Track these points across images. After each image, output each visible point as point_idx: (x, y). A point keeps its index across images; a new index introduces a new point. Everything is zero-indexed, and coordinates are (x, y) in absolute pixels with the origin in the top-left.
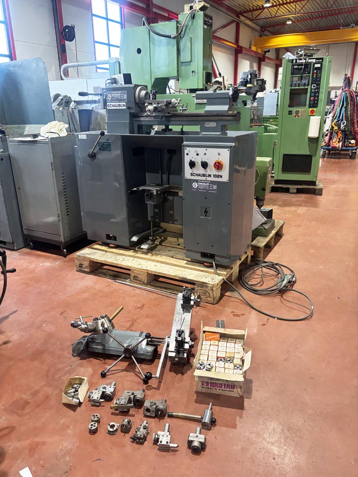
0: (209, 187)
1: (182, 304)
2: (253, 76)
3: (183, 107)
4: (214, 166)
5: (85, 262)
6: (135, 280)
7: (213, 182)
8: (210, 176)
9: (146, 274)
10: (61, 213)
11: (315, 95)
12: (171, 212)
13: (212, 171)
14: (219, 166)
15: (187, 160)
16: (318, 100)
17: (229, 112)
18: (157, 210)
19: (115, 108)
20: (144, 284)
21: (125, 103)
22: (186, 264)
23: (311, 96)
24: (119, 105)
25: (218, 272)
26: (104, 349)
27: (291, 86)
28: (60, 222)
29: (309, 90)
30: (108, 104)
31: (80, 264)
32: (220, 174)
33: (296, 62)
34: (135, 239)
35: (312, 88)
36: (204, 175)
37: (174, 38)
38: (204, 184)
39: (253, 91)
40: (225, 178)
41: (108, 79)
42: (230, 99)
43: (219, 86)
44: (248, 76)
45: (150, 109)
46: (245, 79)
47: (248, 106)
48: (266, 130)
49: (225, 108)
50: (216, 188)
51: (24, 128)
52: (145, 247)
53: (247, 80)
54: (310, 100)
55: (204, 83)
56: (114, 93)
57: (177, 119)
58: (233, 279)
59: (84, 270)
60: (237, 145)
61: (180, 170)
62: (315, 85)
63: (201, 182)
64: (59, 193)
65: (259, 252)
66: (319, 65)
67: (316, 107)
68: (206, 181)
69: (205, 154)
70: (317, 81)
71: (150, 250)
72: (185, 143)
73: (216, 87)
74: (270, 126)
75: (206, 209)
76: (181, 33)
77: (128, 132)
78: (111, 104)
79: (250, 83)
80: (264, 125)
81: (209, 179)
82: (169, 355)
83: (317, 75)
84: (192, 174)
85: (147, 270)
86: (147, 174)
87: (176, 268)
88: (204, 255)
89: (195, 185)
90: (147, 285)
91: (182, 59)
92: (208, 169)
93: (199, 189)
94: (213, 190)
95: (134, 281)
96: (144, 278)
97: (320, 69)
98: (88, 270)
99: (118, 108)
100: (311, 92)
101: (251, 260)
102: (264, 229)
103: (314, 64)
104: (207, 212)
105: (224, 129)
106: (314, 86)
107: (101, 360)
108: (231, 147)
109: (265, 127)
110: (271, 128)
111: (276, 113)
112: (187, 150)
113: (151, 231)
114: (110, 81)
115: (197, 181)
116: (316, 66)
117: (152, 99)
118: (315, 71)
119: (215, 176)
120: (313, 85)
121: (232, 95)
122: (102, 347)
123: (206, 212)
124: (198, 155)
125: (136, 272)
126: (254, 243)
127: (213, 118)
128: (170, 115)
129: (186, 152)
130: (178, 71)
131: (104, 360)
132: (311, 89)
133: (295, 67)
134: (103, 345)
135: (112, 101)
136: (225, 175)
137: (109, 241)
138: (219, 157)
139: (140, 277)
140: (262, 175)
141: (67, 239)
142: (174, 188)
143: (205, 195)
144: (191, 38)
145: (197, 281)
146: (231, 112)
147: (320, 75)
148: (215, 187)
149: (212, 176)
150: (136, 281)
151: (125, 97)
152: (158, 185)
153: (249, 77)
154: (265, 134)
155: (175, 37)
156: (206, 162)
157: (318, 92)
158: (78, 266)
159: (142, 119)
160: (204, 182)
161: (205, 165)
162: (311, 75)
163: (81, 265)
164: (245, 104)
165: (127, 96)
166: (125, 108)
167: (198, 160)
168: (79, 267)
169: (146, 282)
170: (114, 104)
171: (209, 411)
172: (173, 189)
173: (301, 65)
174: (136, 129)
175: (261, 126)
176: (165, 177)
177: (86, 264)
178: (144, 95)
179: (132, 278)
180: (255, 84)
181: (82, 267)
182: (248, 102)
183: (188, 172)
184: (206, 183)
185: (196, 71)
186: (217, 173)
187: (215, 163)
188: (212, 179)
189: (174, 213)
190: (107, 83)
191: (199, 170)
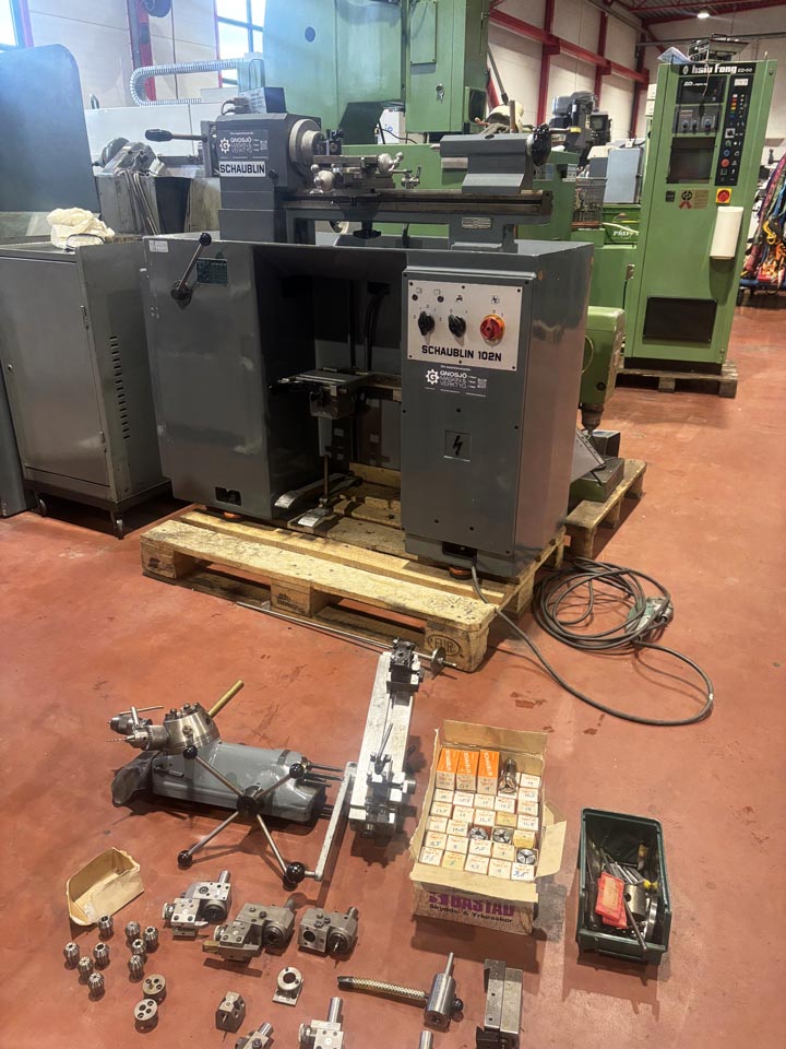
0: (468, 384)
1: (388, 683)
2: (583, 106)
3: (408, 177)
4: (482, 330)
5: (164, 556)
6: (282, 603)
7: (476, 371)
8: (470, 354)
9: (308, 591)
10: (110, 434)
11: (732, 154)
12: (374, 439)
13: (474, 341)
14: (492, 330)
15: (414, 311)
16: (737, 168)
17: (524, 192)
18: (339, 432)
19: (239, 174)
20: (302, 613)
21: (262, 163)
22: (406, 567)
23: (721, 157)
24: (250, 169)
25: (484, 591)
26: (191, 792)
27: (676, 130)
28: (108, 454)
29: (718, 143)
30: (221, 163)
31: (152, 559)
32: (496, 350)
33: (690, 72)
34: (284, 502)
35: (727, 136)
36: (456, 353)
38: (456, 374)
39: (580, 143)
40: (509, 362)
41: (227, 102)
42: (527, 155)
43: (502, 125)
44: (571, 106)
45: (323, 178)
46: (562, 114)
47: (570, 179)
48: (609, 239)
49: (515, 180)
50: (485, 387)
51: (28, 220)
52: (308, 522)
53: (569, 116)
54: (719, 166)
55: (467, 118)
56: (237, 137)
57: (393, 205)
58: (519, 609)
59: (162, 573)
60: (540, 278)
61: (396, 338)
62: (733, 130)
63: (448, 370)
64: (106, 385)
65: (585, 541)
66: (743, 82)
67: (734, 183)
68: (459, 369)
69: (460, 299)
70: (738, 120)
71: (320, 531)
72: (410, 268)
73: (495, 130)
74: (619, 229)
75: (458, 437)
77: (272, 238)
78: (229, 163)
79: (576, 125)
80: (603, 226)
81: (467, 362)
82: (350, 816)
83: (738, 107)
84: (425, 349)
85: (310, 582)
86: (318, 343)
87: (382, 578)
88: (449, 548)
89: (433, 377)
90: (311, 617)
91: (414, 57)
92: (466, 336)
93: (443, 387)
94: (477, 391)
95: (278, 605)
96: (305, 602)
97: (746, 91)
98: (171, 575)
99: (247, 175)
100: (723, 147)
101: (564, 559)
102: (599, 482)
103: (734, 77)
104: (460, 444)
105: (508, 234)
106: (730, 134)
107: (184, 818)
108: (527, 282)
109: (606, 231)
110: (620, 233)
111: (633, 197)
112: (414, 287)
113: (324, 482)
114: (231, 106)
115: (437, 367)
116: (738, 82)
117: (331, 153)
118: (735, 96)
119: (482, 355)
120: (728, 130)
121: (533, 146)
122: (184, 786)
123: (458, 444)
124: (441, 299)
125: (283, 584)
126: (574, 516)
127: (482, 207)
128: (375, 195)
129: (412, 291)
130: (403, 86)
131: (191, 816)
132: (724, 140)
133: (687, 84)
134: (189, 781)
135: (231, 155)
136: (508, 355)
137: (223, 504)
138: (495, 307)
139: (293, 597)
140: (598, 350)
141: (125, 496)
142: (383, 380)
143: (455, 402)
144: (437, 4)
145: (430, 616)
146: (529, 192)
147: (745, 105)
148: (482, 383)
149: (476, 355)
150: (284, 607)
151: (264, 145)
152: (342, 371)
153: (574, 107)
154: (606, 247)
156: (461, 320)
157: (740, 149)
158: (148, 562)
159: (307, 205)
160: (454, 371)
161: (458, 327)
162: (724, 104)
163: (154, 563)
164: (564, 174)
165: (269, 145)
166: (263, 175)
167: (442, 315)
168: (150, 565)
169: (307, 609)
170: (237, 163)
171: (444, 979)
172: (379, 383)
173: (702, 78)
174: (290, 228)
175: (598, 227)
176: (361, 351)
177: (166, 558)
178: (311, 142)
179: (274, 600)
180: (587, 126)
181: (156, 566)
182: (569, 169)
183: (415, 341)
184: (460, 372)
185: (447, 86)
186: (489, 349)
187: (485, 324)
188: (476, 362)
189: (380, 439)
190: (225, 110)
191: (443, 337)
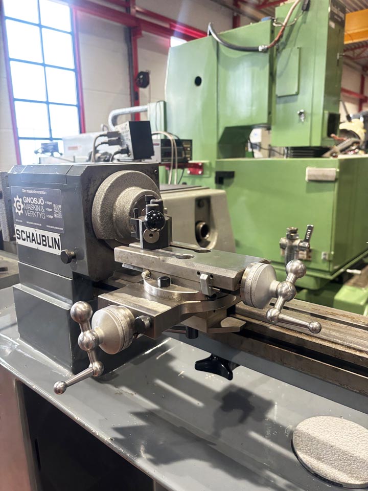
19: (33, 245)
21: (57, 236)
24: (44, 241)
37: (265, 51)
43: (357, 140)
55: (325, 135)
56: (30, 195)
76: (278, 40)
78: (24, 228)
91: (279, 91)
99: (41, 248)
135: (25, 219)
144: (300, 49)
151: (58, 212)
155: (268, 49)
185: (309, 111)
